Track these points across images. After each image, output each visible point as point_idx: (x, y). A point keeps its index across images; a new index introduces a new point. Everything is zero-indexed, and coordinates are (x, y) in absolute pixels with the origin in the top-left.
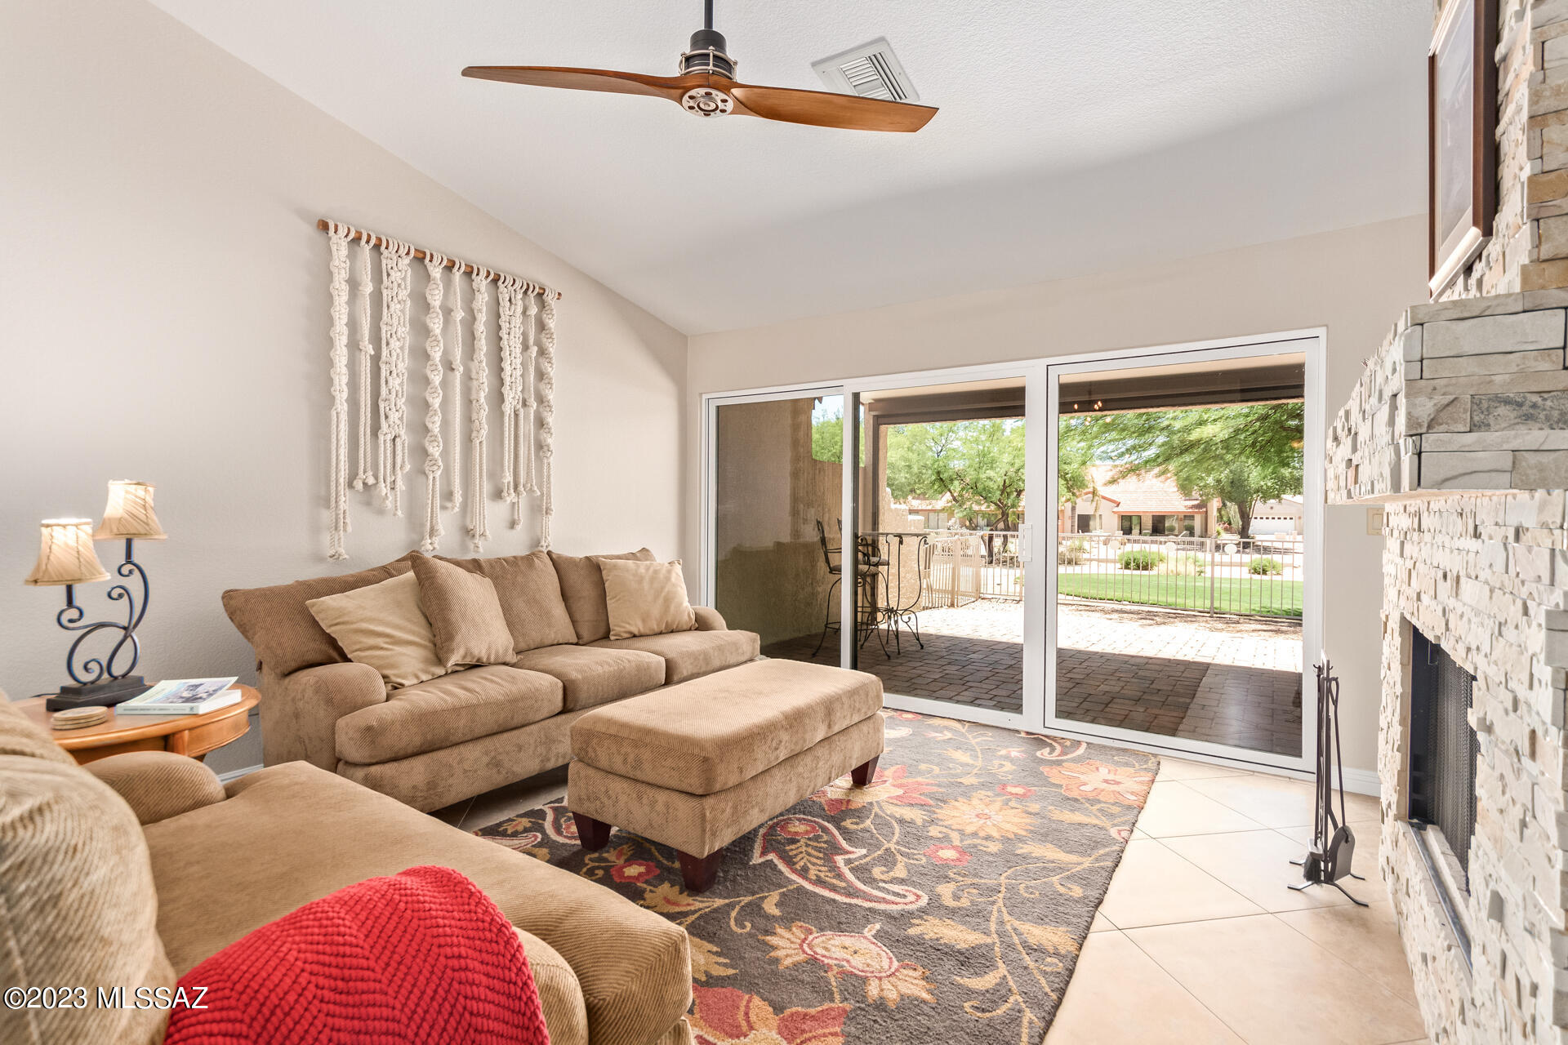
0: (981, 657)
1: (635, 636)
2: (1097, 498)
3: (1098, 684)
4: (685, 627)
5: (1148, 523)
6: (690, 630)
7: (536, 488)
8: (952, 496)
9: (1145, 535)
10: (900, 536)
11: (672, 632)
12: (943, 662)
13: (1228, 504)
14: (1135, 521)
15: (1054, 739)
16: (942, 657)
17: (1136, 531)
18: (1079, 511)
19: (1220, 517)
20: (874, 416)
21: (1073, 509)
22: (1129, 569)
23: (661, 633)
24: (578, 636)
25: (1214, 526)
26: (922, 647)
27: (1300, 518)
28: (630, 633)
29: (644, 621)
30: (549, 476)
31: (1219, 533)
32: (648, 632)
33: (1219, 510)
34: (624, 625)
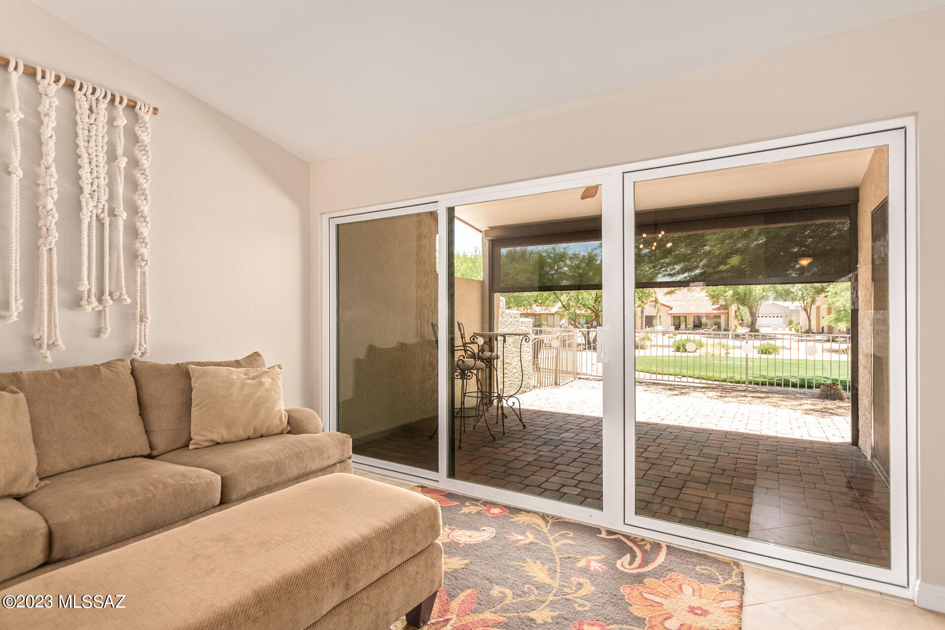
0: (573, 435)
1: (218, 443)
2: (657, 305)
3: (670, 464)
4: (276, 432)
5: (691, 321)
6: (282, 433)
7: (126, 296)
8: (562, 304)
9: (689, 330)
10: (504, 336)
11: (262, 436)
12: (539, 442)
13: (741, 307)
14: (682, 319)
15: (634, 540)
16: (540, 437)
17: (683, 326)
18: (646, 314)
19: (736, 316)
20: (490, 240)
21: (642, 312)
22: (680, 351)
23: (249, 439)
24: (152, 447)
25: (733, 322)
26: (524, 426)
27: (787, 316)
28: (212, 441)
29: (229, 428)
30: (144, 285)
31: (736, 327)
32: (233, 439)
33: (736, 312)
34: (203, 433)
